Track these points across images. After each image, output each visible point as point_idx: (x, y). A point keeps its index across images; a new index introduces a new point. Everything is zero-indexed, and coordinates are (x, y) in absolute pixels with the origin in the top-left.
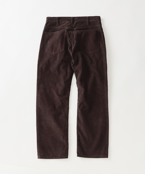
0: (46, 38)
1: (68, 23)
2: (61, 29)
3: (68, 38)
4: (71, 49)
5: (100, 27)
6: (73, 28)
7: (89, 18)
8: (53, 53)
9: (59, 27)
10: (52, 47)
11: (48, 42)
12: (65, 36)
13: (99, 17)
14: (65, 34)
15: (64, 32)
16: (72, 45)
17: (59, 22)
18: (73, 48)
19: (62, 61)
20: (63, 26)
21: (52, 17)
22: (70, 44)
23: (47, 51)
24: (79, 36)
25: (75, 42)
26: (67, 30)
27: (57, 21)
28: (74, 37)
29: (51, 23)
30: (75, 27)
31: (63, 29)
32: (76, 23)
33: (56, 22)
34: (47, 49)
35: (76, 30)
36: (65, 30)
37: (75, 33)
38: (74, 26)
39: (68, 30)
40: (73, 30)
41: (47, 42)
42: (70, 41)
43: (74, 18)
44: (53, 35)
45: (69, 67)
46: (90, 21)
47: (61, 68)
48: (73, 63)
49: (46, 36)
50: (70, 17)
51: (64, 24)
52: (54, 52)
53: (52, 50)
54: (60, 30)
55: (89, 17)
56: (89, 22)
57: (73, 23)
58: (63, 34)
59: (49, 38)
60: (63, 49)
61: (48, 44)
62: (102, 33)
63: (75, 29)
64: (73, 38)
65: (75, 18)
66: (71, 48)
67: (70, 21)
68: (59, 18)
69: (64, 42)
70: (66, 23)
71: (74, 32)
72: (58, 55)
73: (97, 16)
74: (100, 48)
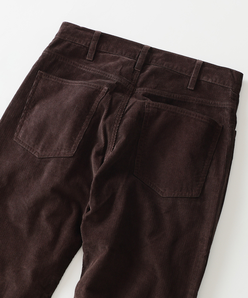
0: (34, 92)
1: (124, 64)
2: (93, 76)
3: (103, 117)
4: (100, 158)
5: (227, 112)
6: (135, 86)
7: (205, 68)
8: (37, 152)
9: (92, 69)
10: (41, 129)
11: (37, 107)
12: (95, 105)
13: (240, 75)
14: (98, 99)
15: (96, 92)
16: (110, 146)
17: (97, 51)
18: (109, 154)
19: (55, 190)
20: (106, 69)
21: (81, 25)
22: (102, 138)
23: (20, 135)
24: (142, 120)
25: (122, 138)
26: (110, 85)
27: (93, 44)
28: (125, 121)
29: (69, 46)
30: (142, 85)
31: (100, 77)
32: (154, 73)
33: (88, 49)
34: (22, 131)
35: (144, 95)
36: (104, 83)
37: (134, 104)
38: (140, 80)
39: (114, 89)
40: (132, 94)
41: (33, 106)
42: (107, 129)
43: (152, 52)
44: (60, 87)
45: (70, 221)
46: (204, 79)
47: (44, 213)
48: (89, 209)
49: (37, 84)
50: (141, 46)
51: (112, 63)
52: (42, 151)
53: (38, 140)
54: (91, 79)
55: (204, 64)
56: (198, 82)
57: (143, 69)
58: (90, 97)
59: (46, 94)
60: (73, 151)
61: (34, 113)
62: (228, 136)
63: (140, 91)
64: (121, 121)
65: (157, 55)
66: (102, 153)
67: (134, 57)
68: (103, 38)
69: (85, 127)
70: (118, 61)
71: (132, 100)
72: (50, 165)
73: (231, 71)
74: (204, 187)
